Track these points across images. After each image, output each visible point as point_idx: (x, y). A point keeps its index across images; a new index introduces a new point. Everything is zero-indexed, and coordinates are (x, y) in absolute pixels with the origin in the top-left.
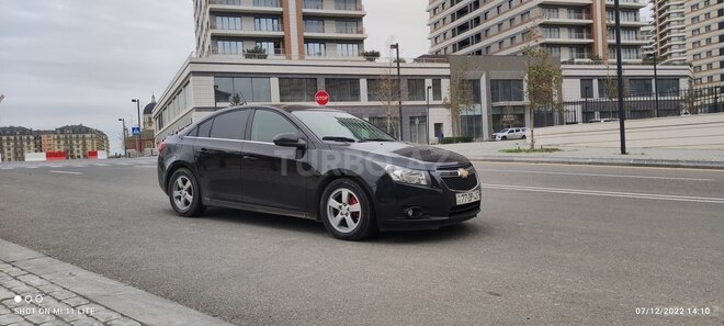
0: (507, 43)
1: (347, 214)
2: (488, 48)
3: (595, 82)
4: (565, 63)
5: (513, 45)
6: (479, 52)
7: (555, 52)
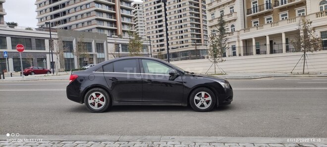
0: (80, 25)
1: (205, 100)
2: (70, 26)
3: (120, 46)
4: (108, 37)
5: (83, 26)
6: (66, 28)
7: (102, 32)
